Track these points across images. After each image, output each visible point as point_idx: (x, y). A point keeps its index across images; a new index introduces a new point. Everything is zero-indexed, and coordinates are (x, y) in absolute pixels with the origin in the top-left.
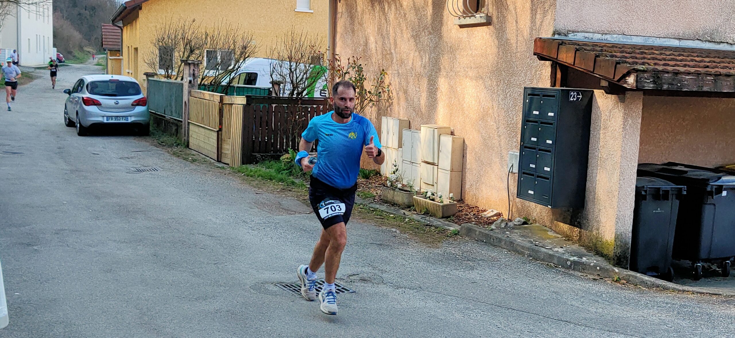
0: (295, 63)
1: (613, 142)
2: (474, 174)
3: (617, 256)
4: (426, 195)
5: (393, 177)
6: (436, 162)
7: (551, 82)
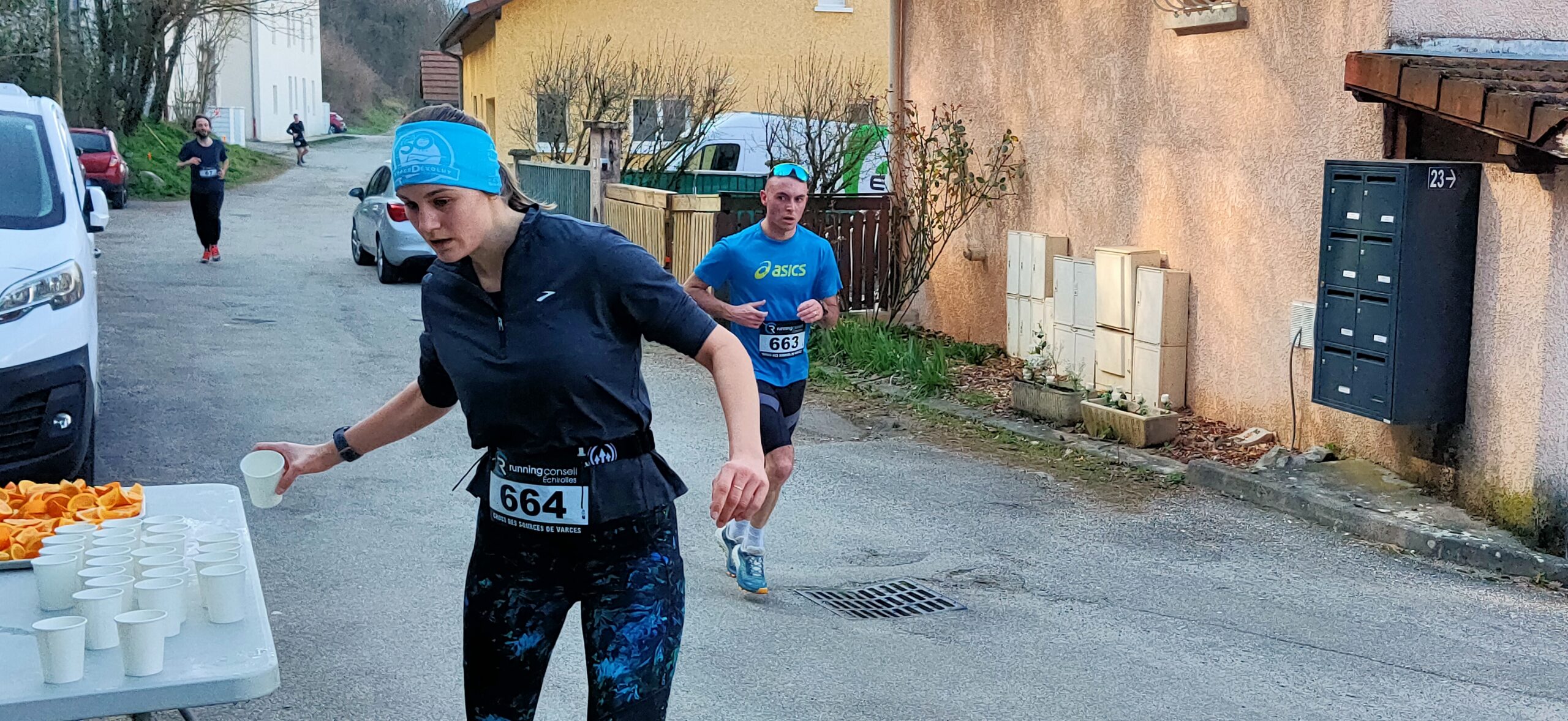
0: (817, 122)
1: (1527, 277)
2: (1214, 352)
3: (1540, 527)
4: (1109, 399)
5: (1035, 360)
6: (1128, 326)
7: (1385, 149)
